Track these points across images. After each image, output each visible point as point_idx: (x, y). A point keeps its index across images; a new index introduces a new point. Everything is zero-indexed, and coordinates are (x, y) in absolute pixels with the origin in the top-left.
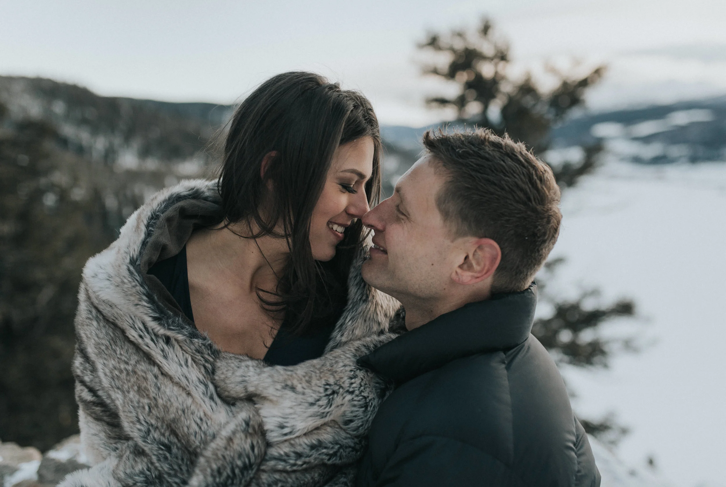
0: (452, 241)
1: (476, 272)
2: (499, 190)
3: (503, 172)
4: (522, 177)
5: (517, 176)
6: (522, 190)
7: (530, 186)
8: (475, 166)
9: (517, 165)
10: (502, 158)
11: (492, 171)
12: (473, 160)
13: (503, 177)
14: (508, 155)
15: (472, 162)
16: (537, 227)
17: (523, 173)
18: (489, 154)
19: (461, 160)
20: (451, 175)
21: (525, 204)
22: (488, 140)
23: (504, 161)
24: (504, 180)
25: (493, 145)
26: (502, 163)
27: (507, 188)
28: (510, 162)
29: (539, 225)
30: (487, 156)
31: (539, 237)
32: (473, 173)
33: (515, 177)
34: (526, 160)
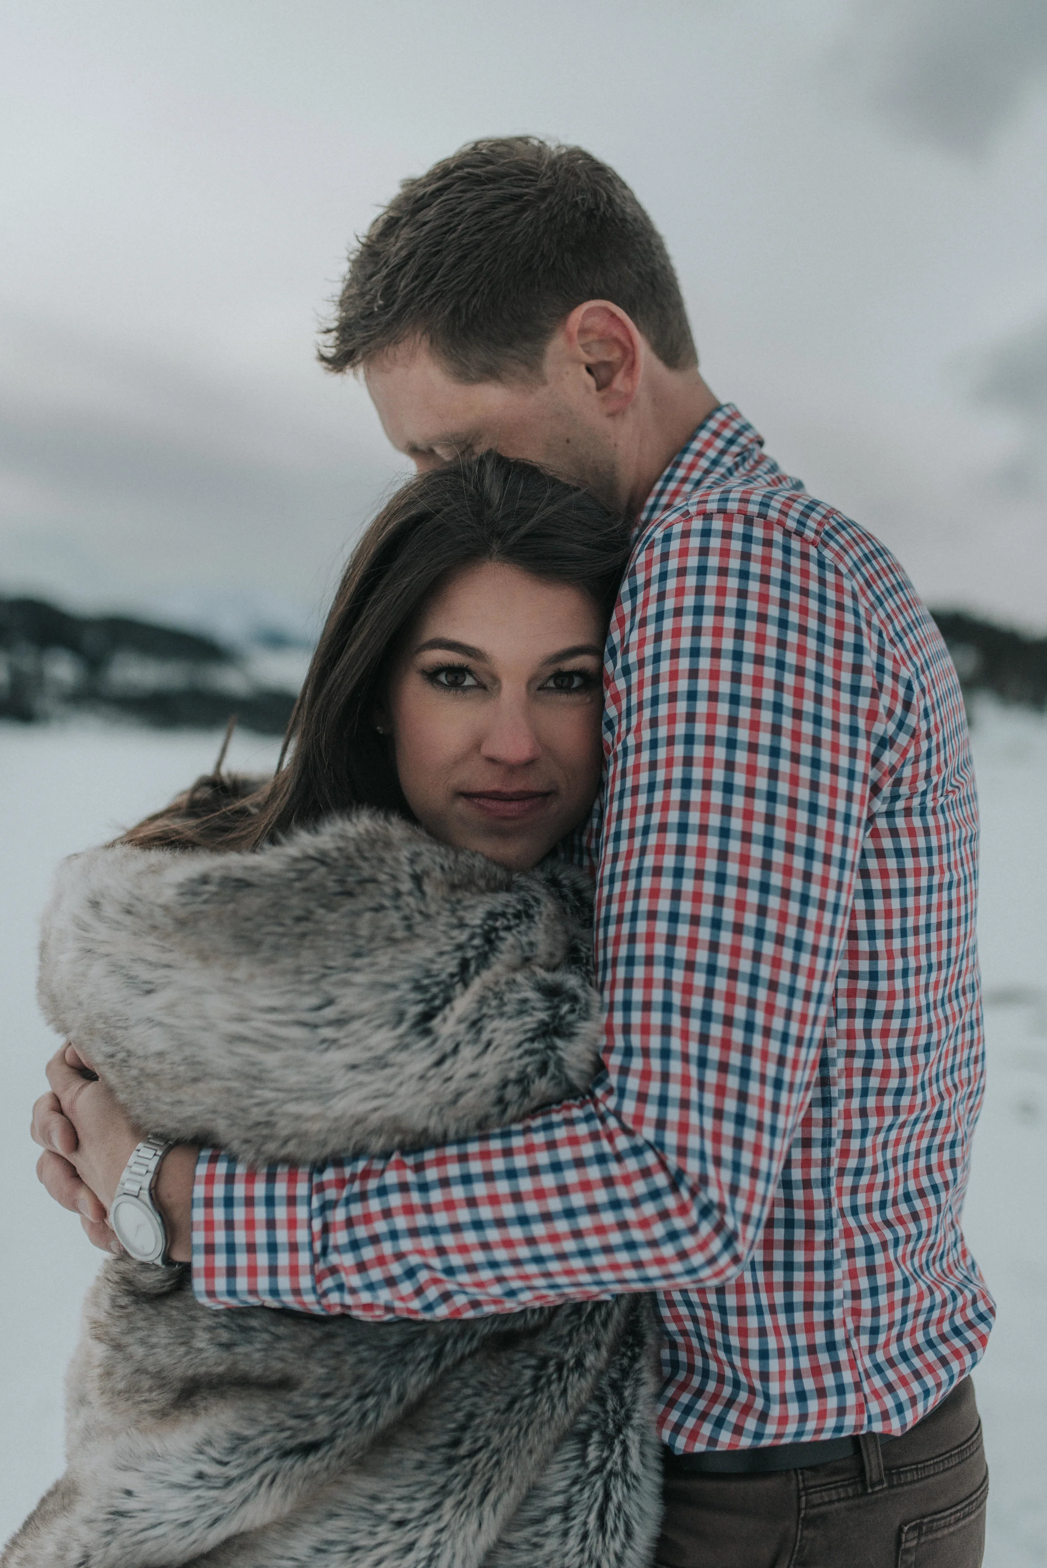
0: (545, 383)
1: (623, 362)
2: (476, 253)
3: (445, 233)
4: (469, 195)
5: (463, 206)
6: (493, 206)
7: (491, 186)
8: (416, 283)
9: (442, 198)
10: (418, 225)
11: (438, 252)
12: (403, 284)
13: (454, 236)
14: (414, 212)
15: (406, 287)
16: (576, 202)
17: (463, 191)
18: (401, 248)
19: (396, 307)
20: (419, 335)
21: (523, 209)
22: (373, 241)
23: (425, 223)
24: (460, 237)
25: (386, 236)
26: (426, 228)
27: (479, 236)
28: (430, 213)
29: (573, 197)
30: (403, 253)
31: (598, 208)
32: (429, 292)
33: (462, 212)
34: (440, 179)
